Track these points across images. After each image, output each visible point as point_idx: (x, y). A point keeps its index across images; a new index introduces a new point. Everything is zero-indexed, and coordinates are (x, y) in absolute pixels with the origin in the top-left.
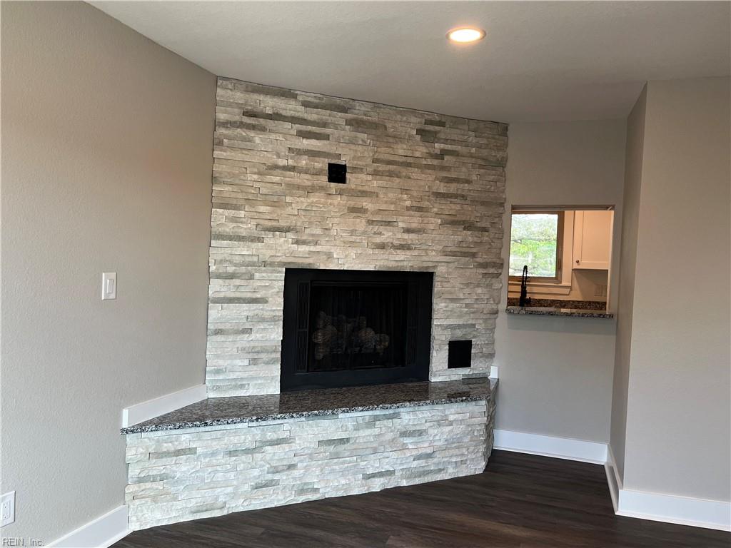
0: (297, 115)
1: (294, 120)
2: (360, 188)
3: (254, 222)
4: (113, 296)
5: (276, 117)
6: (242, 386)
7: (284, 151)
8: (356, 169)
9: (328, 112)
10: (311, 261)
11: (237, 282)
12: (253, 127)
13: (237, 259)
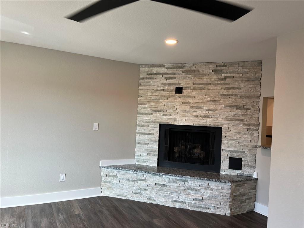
0: (165, 72)
1: (163, 74)
2: (188, 95)
3: (150, 109)
4: (97, 129)
5: (158, 74)
6: (145, 162)
7: (160, 85)
8: (186, 88)
9: (176, 69)
10: (168, 121)
11: (144, 128)
12: (150, 78)
13: (145, 121)
